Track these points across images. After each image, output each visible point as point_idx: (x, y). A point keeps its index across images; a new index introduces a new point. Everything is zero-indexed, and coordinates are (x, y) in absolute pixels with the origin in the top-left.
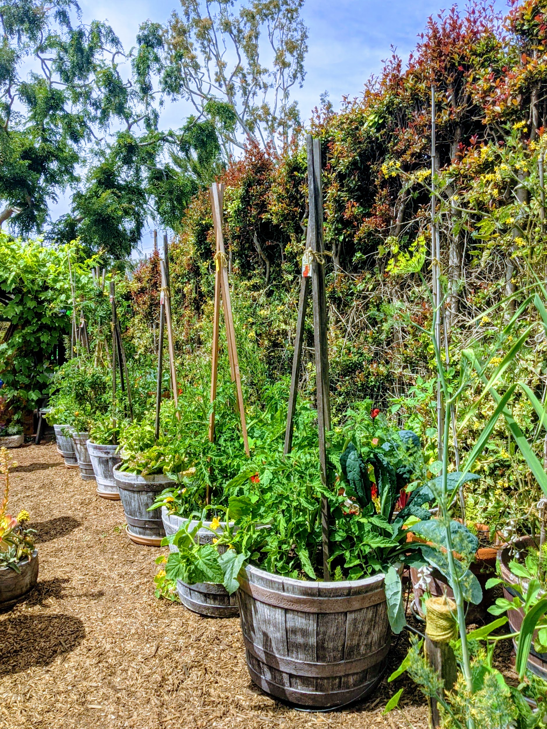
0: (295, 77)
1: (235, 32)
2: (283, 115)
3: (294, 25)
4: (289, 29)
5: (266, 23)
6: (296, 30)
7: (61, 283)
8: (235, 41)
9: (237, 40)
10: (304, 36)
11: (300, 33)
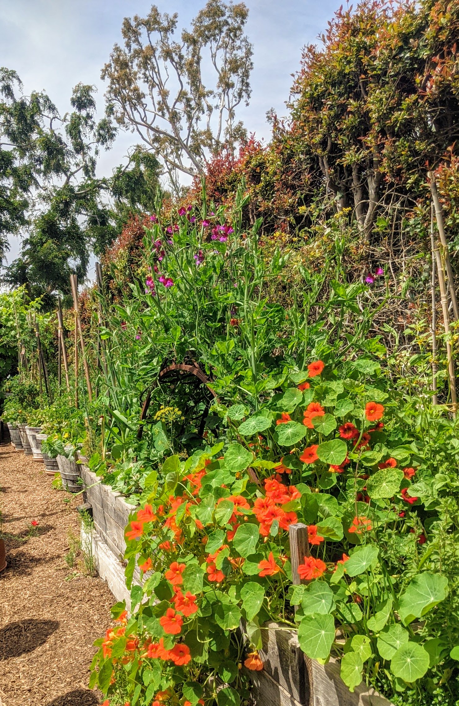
0: (240, 96)
1: (176, 59)
2: (228, 136)
3: (238, 43)
4: (233, 48)
5: (209, 44)
6: (240, 48)
7: (12, 322)
8: (177, 69)
9: (179, 67)
10: (249, 53)
11: (244, 50)
